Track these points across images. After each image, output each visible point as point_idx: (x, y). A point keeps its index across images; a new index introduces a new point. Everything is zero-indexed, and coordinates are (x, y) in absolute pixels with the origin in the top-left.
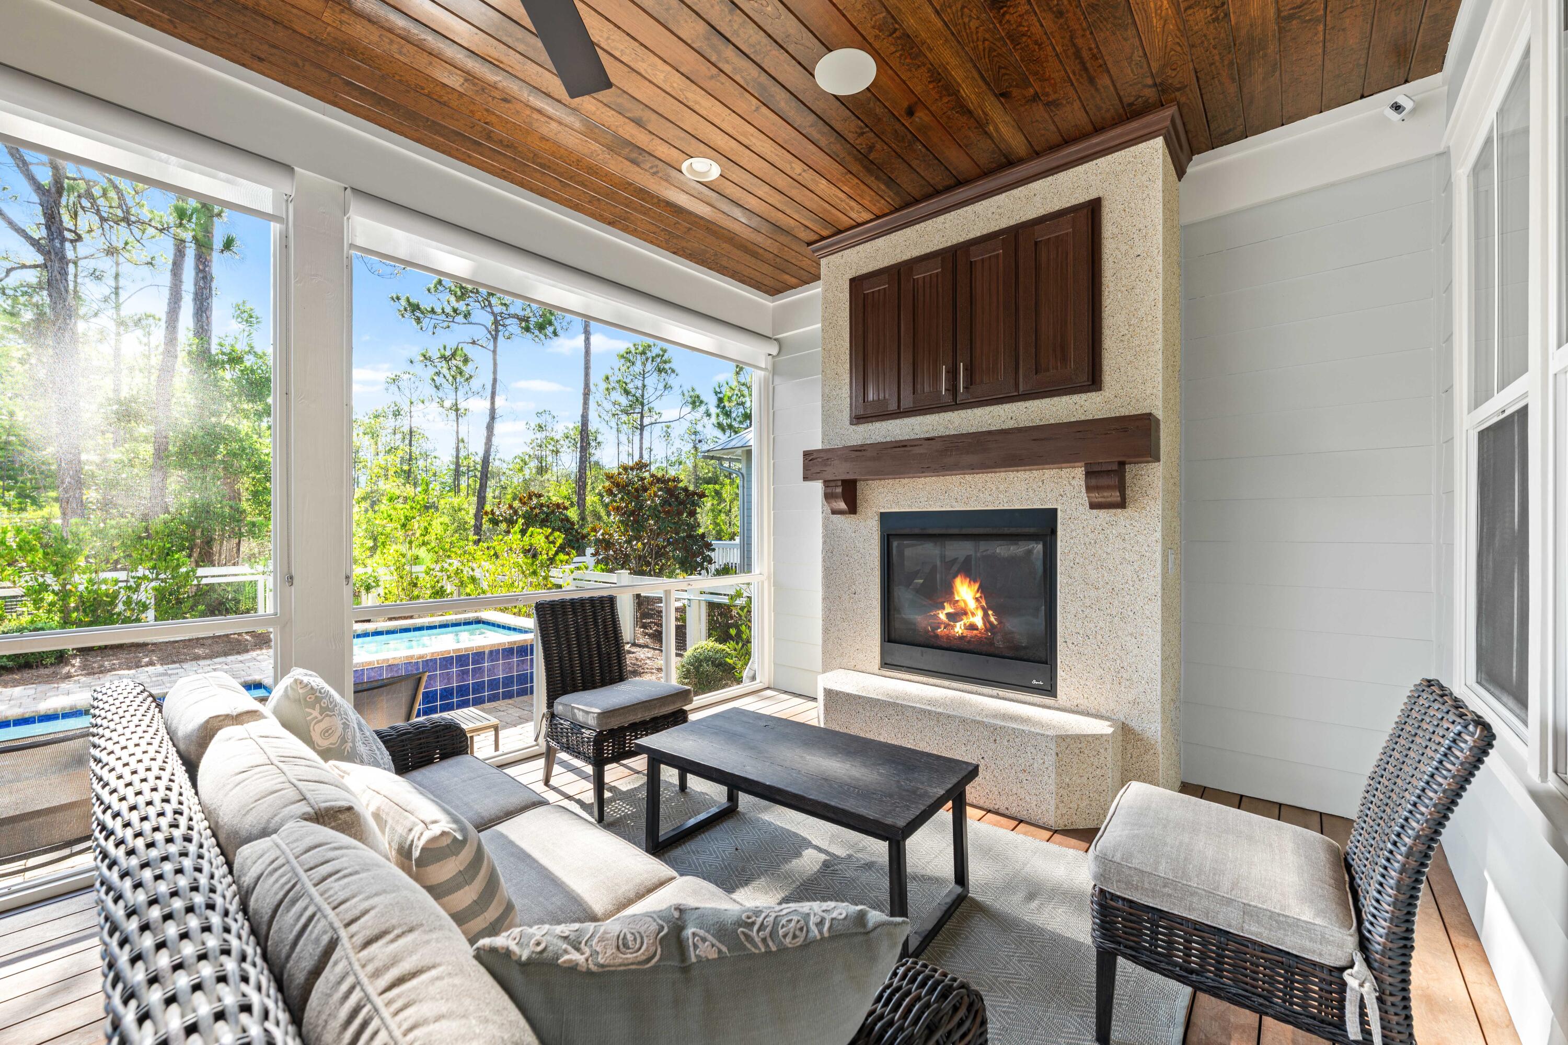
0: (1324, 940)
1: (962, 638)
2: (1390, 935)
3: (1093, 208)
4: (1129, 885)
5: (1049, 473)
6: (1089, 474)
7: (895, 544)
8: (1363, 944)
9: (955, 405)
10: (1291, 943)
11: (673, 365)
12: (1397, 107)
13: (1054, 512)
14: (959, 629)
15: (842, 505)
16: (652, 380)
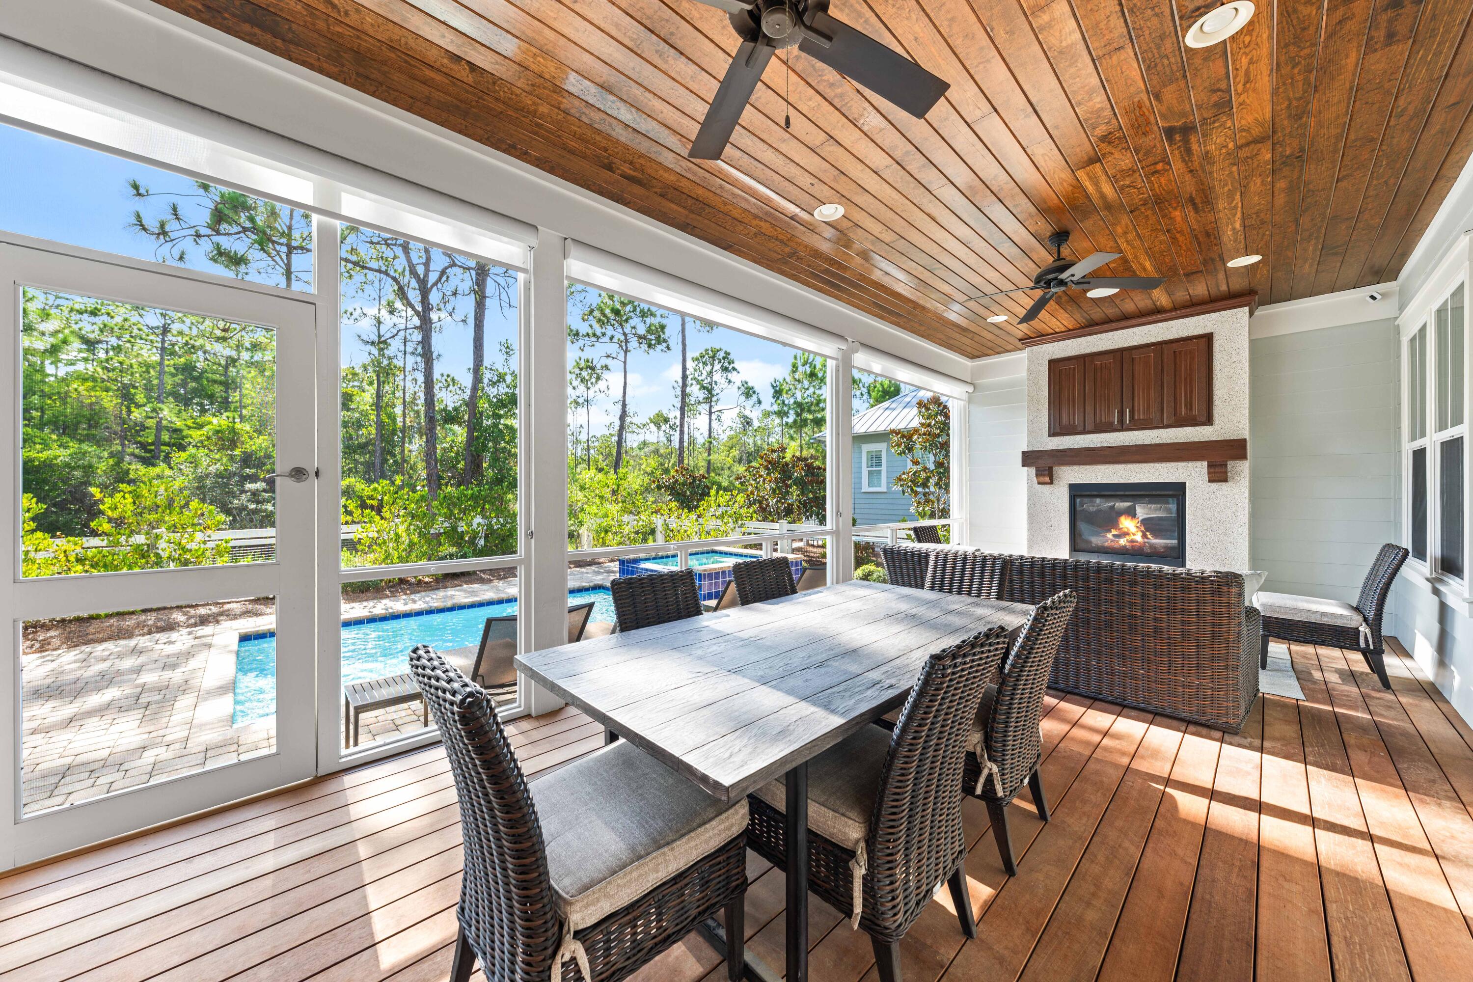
0: (1351, 619)
1: (1125, 547)
2: (1375, 615)
3: (1208, 338)
4: (1275, 612)
5: (1181, 465)
6: (1209, 466)
7: (1078, 500)
8: (1366, 620)
9: (1122, 428)
10: (1339, 622)
11: (736, 365)
12: (1373, 298)
13: (1184, 484)
14: (1123, 542)
15: (1047, 479)
16: (717, 377)
